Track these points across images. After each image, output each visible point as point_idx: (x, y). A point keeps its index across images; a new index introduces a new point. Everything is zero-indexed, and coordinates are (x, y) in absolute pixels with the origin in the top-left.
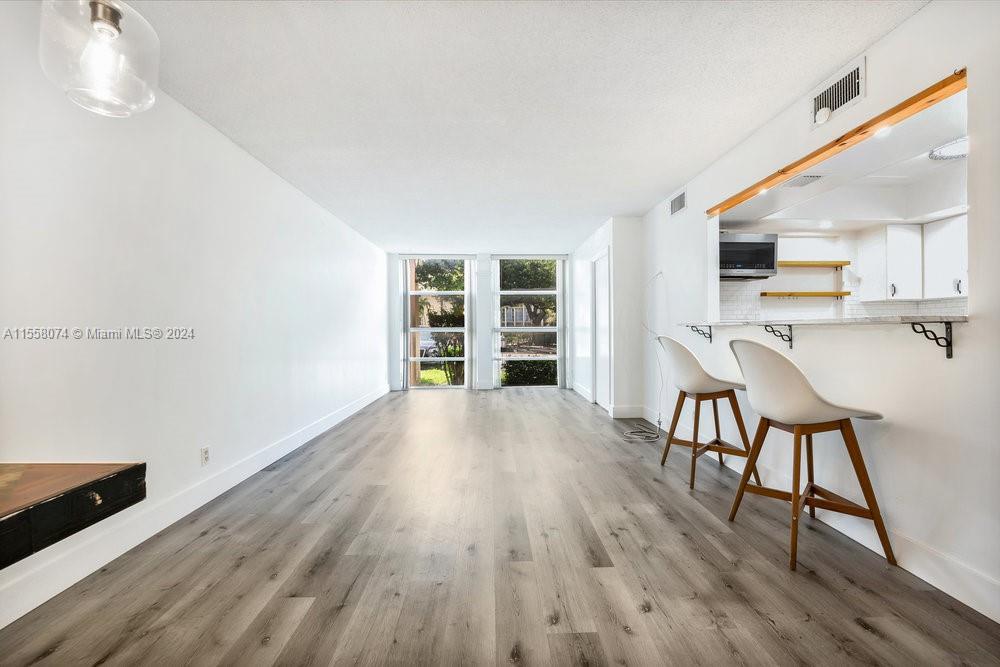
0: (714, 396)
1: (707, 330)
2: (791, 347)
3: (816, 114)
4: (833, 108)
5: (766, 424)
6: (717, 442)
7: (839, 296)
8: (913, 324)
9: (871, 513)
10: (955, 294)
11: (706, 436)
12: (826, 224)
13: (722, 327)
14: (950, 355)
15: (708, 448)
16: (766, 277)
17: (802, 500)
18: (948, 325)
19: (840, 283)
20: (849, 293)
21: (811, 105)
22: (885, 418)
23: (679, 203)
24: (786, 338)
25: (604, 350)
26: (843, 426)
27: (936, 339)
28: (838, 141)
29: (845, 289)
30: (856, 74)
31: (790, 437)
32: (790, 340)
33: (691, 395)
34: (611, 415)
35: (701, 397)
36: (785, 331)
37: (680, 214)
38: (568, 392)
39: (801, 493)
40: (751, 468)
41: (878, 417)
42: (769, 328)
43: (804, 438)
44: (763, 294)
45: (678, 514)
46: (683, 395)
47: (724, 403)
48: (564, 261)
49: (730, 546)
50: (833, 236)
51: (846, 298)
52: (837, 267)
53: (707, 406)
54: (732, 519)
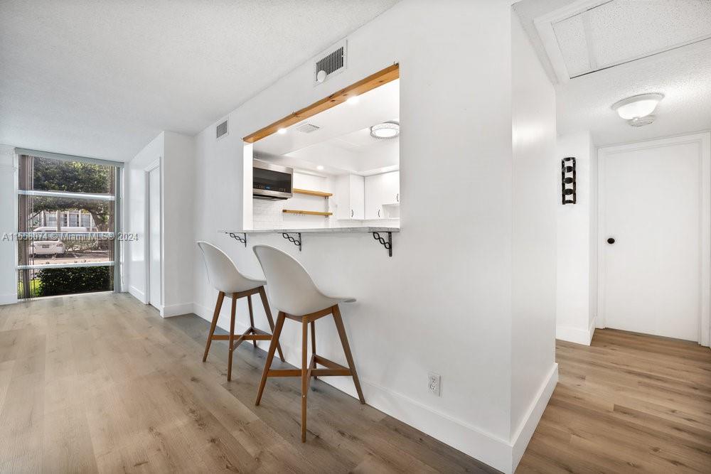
0: (248, 293)
1: (242, 236)
2: (300, 250)
3: (317, 74)
4: (328, 72)
5: (283, 316)
6: (252, 330)
7: (327, 215)
8: (374, 233)
9: (351, 371)
10: (377, 217)
11: (242, 328)
12: (320, 168)
13: (254, 234)
14: (391, 255)
15: (244, 338)
16: (286, 199)
17: (309, 373)
18: (390, 233)
19: (327, 207)
20: (332, 214)
21: (314, 68)
22: (357, 300)
23: (222, 129)
24: (297, 243)
25: (156, 255)
26: (334, 310)
27: (385, 244)
28: (330, 97)
29: (329, 212)
30: (341, 52)
31: (300, 325)
32: (300, 244)
33: (229, 295)
34: (162, 314)
35: (236, 296)
36: (296, 238)
37: (224, 138)
38: (122, 297)
39: (308, 368)
40: (276, 345)
41: (353, 300)
42: (285, 234)
43: (309, 325)
44: (284, 211)
45: (210, 415)
46: (222, 295)
47: (256, 298)
48: (118, 169)
49: (254, 437)
50: (323, 176)
51: (330, 216)
52: (326, 197)
53: (242, 302)
54: (258, 404)
